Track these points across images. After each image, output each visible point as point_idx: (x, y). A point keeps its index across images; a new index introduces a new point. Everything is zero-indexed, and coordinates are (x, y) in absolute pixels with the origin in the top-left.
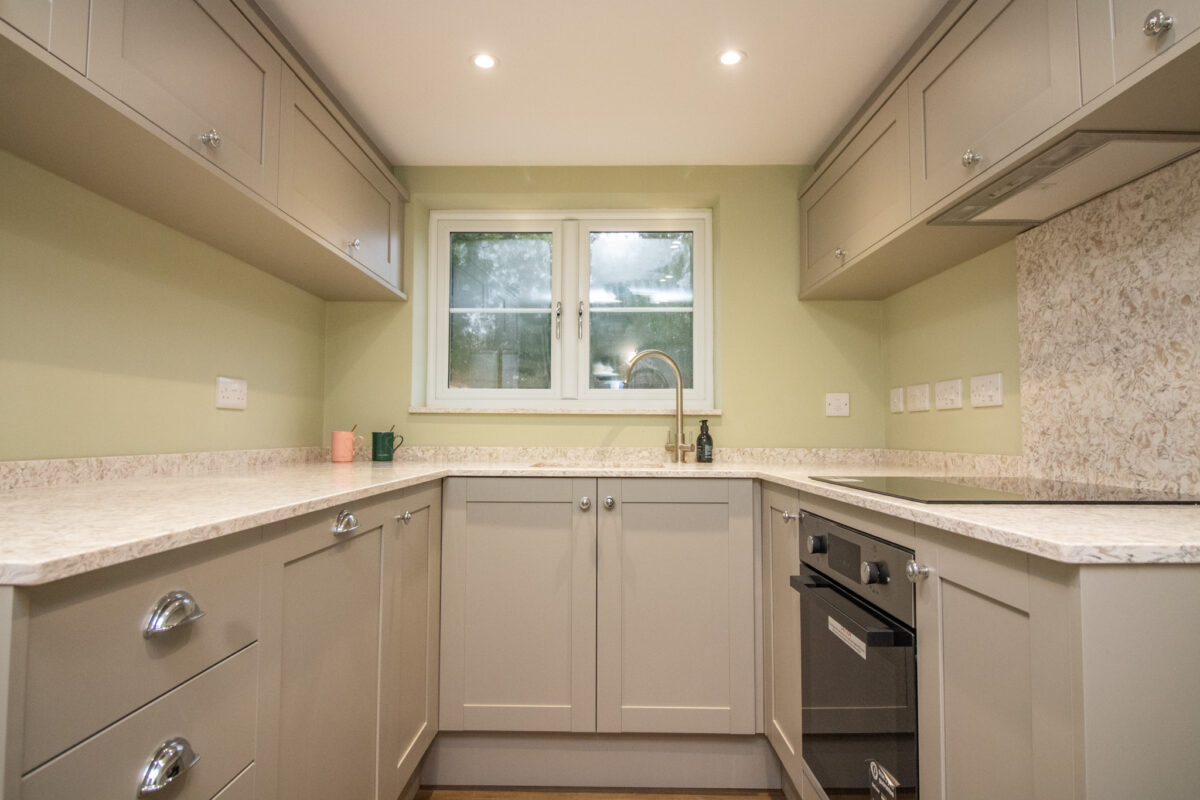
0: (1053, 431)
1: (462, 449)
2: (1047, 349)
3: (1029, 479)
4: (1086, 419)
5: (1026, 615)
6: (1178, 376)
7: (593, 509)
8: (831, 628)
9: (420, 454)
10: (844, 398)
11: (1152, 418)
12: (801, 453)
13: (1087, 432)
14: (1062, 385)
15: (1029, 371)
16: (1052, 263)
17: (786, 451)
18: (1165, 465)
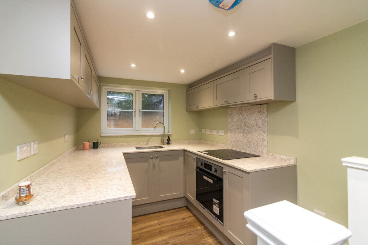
0: (233, 142)
1: (115, 144)
2: (232, 128)
3: (229, 149)
4: (238, 141)
5: (242, 178)
6: (252, 137)
7: (153, 158)
8: (204, 178)
9: (104, 146)
10: (194, 130)
11: (248, 142)
12: (186, 141)
13: (238, 142)
14: (235, 134)
15: (229, 131)
16: (234, 115)
17: (183, 141)
18: (250, 149)
